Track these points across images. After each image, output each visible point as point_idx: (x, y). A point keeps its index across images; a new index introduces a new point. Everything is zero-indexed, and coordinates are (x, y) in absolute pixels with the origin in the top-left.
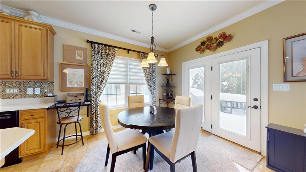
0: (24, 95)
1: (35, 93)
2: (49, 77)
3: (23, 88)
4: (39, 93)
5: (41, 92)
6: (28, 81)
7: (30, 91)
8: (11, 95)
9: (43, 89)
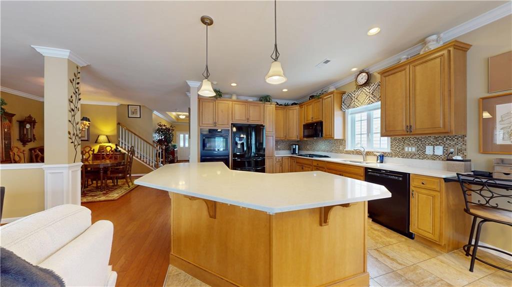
0: (422, 155)
1: (435, 154)
2: (453, 128)
3: (421, 145)
4: (442, 154)
5: (444, 152)
6: (427, 136)
7: (429, 150)
8: (409, 154)
9: (447, 148)
